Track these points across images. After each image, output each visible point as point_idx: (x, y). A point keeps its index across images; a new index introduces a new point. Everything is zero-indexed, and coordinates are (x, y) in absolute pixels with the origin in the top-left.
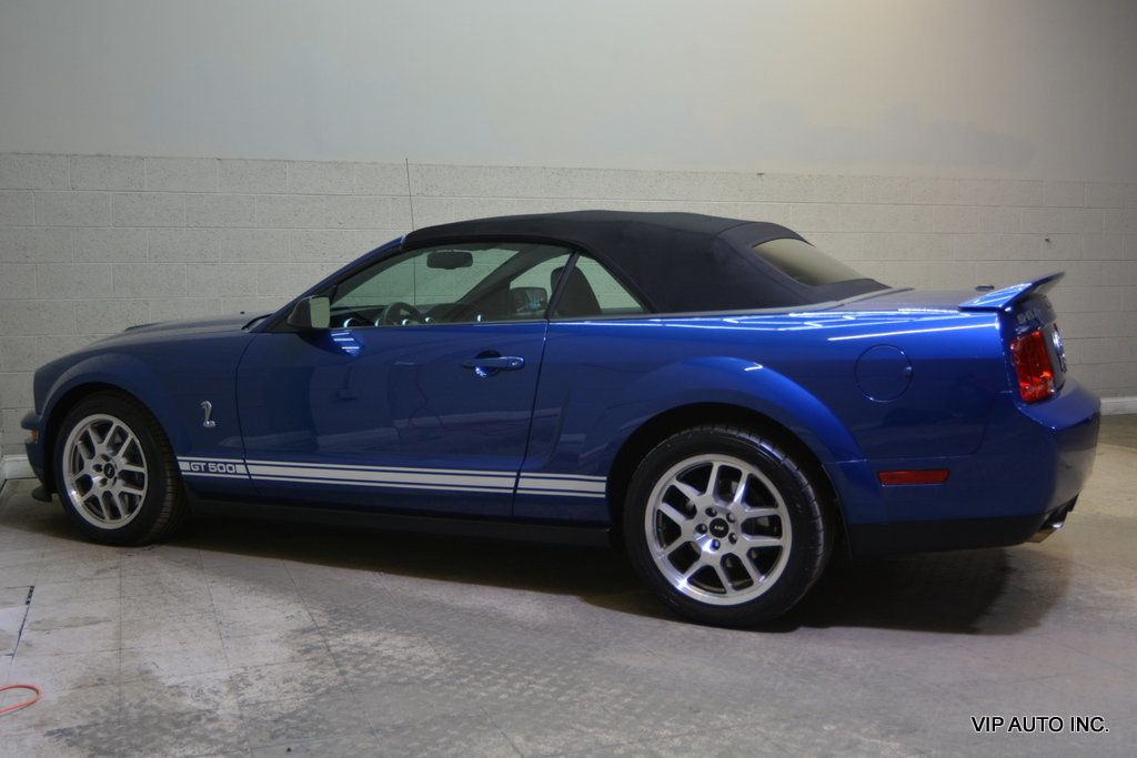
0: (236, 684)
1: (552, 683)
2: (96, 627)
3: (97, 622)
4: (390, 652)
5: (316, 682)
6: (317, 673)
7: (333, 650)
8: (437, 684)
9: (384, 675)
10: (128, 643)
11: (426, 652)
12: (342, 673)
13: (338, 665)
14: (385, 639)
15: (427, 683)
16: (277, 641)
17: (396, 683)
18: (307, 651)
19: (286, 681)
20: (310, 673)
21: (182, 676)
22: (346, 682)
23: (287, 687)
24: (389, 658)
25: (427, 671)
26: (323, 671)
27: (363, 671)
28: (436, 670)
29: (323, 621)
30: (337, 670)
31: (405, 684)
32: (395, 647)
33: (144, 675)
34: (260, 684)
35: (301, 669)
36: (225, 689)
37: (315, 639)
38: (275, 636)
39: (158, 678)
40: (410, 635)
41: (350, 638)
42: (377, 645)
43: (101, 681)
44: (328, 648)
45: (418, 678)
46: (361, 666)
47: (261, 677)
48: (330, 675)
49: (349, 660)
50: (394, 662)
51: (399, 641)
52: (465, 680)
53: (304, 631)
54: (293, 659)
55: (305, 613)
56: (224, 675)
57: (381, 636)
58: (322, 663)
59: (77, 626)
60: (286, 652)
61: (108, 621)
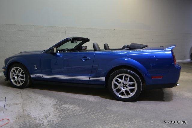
0: (46, 117)
1: (102, 114)
2: (18, 105)
3: (18, 104)
4: (71, 109)
5: (60, 116)
6: (60, 114)
7: (62, 108)
8: (82, 115)
9: (72, 114)
10: (25, 108)
11: (78, 109)
12: (65, 113)
14: (70, 106)
15: (80, 115)
16: (51, 107)
17: (75, 115)
18: (57, 109)
19: (55, 116)
20: (59, 114)
21: (36, 115)
22: (66, 116)
24: (72, 110)
25: (79, 112)
26: (61, 113)
28: (81, 112)
29: (58, 103)
30: (63, 113)
31: (76, 115)
32: (72, 107)
33: (29, 115)
34: (50, 117)
35: (57, 113)
36: (44, 118)
37: (58, 106)
38: (51, 106)
39: (31, 116)
40: (74, 105)
41: (64, 106)
42: (69, 107)
44: (61, 108)
45: (78, 114)
46: (68, 112)
47: (50, 115)
49: (65, 110)
50: (73, 111)
51: (72, 106)
52: (87, 114)
53: (56, 105)
54: (55, 111)
55: (55, 101)
56: (43, 115)
57: (69, 105)
58: (60, 111)
59: (15, 105)
60: (53, 109)
61: (20, 104)
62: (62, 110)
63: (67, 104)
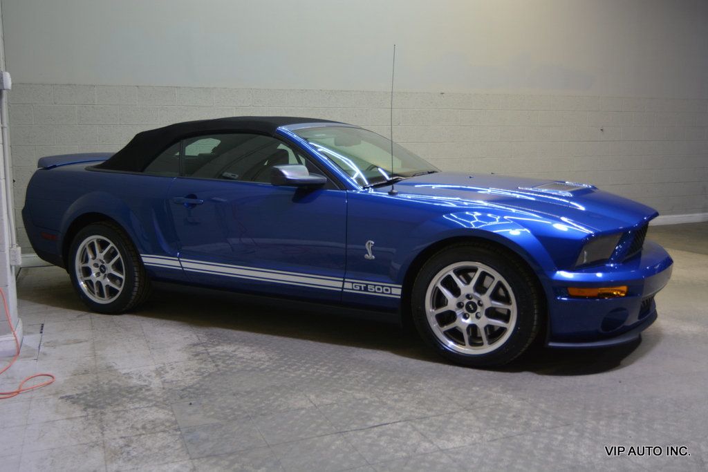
0: (159, 372)
1: (330, 369)
2: (81, 345)
3: (81, 342)
4: (242, 355)
5: (202, 370)
6: (203, 366)
7: (211, 354)
8: (268, 370)
9: (239, 367)
10: (99, 353)
11: (262, 355)
12: (217, 366)
13: (214, 361)
14: (239, 348)
15: (264, 369)
16: (180, 350)
17: (246, 370)
18: (197, 355)
19: (186, 370)
20: (199, 366)
21: (130, 369)
22: (219, 370)
23: (187, 373)
24: (242, 358)
25: (262, 364)
26: (206, 364)
27: (228, 364)
28: (267, 364)
29: (205, 340)
30: (214, 364)
31: (251, 371)
32: (243, 352)
33: (109, 368)
34: (173, 372)
35: (194, 364)
36: (154, 374)
37: (200, 349)
38: (179, 348)
39: (117, 370)
40: (252, 346)
41: (220, 348)
42: (234, 351)
43: (86, 372)
44: (208, 353)
45: (257, 368)
46: (227, 362)
47: (173, 369)
48: (211, 367)
49: (220, 359)
50: (245, 360)
51: (246, 349)
52: (283, 368)
53: (194, 345)
54: (189, 359)
55: (194, 336)
56: (153, 368)
57: (237, 347)
58: (205, 361)
59: (69, 344)
60: (185, 356)
61: (87, 341)
62: (211, 357)
63: (230, 344)
